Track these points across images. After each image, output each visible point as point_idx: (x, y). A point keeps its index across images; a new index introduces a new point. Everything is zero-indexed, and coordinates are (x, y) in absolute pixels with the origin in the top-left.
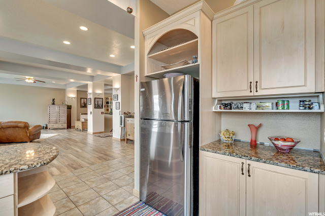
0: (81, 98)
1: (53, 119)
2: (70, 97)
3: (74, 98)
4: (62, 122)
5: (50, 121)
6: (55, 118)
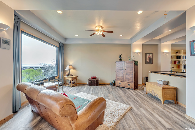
0: (146, 53)
1: (120, 76)
2: (135, 53)
3: (140, 53)
4: (128, 80)
5: (118, 78)
6: (122, 76)
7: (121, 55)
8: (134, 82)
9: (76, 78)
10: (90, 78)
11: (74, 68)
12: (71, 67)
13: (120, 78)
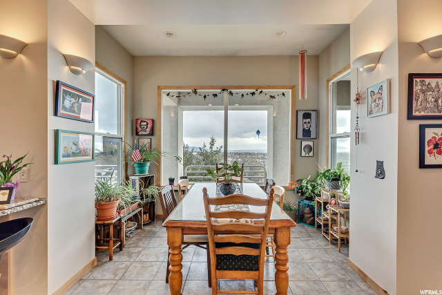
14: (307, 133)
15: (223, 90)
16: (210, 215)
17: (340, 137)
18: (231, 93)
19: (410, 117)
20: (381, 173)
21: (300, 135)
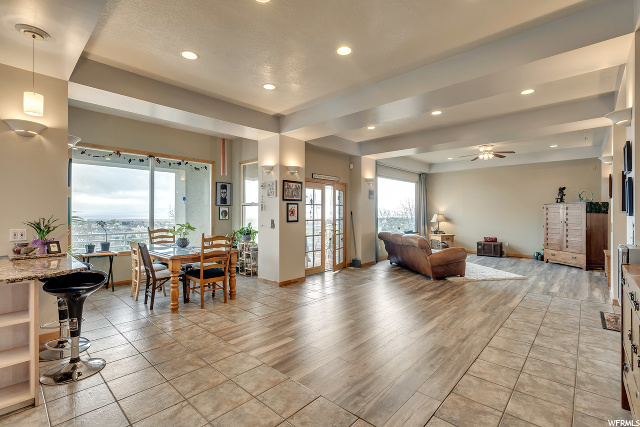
1: (555, 238)
4: (573, 248)
5: (549, 242)
6: (558, 237)
7: (562, 190)
8: (585, 252)
9: (451, 238)
10: (482, 240)
11: (447, 220)
12: (441, 217)
13: (555, 241)
14: (224, 201)
15: (150, 156)
16: (204, 248)
17: (249, 205)
18: (158, 160)
19: (284, 200)
20: (273, 226)
21: (219, 203)
